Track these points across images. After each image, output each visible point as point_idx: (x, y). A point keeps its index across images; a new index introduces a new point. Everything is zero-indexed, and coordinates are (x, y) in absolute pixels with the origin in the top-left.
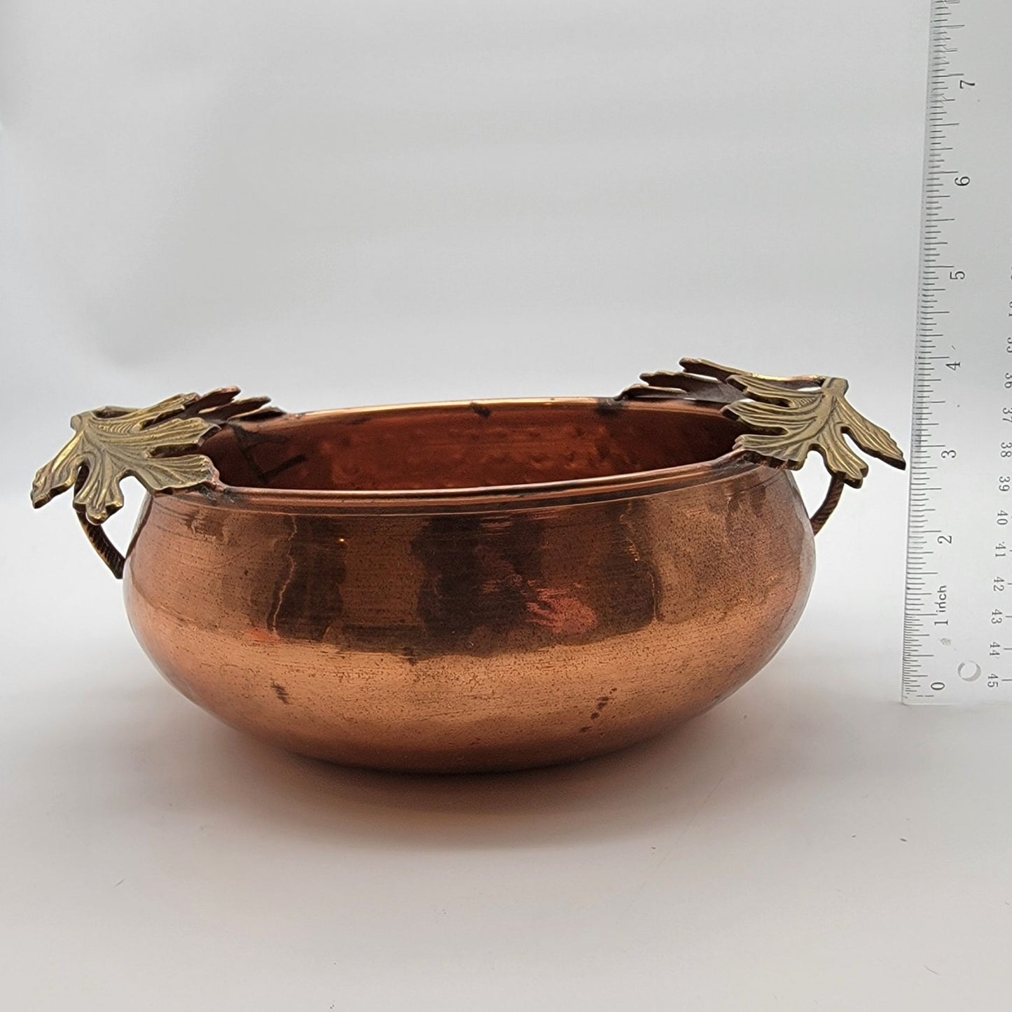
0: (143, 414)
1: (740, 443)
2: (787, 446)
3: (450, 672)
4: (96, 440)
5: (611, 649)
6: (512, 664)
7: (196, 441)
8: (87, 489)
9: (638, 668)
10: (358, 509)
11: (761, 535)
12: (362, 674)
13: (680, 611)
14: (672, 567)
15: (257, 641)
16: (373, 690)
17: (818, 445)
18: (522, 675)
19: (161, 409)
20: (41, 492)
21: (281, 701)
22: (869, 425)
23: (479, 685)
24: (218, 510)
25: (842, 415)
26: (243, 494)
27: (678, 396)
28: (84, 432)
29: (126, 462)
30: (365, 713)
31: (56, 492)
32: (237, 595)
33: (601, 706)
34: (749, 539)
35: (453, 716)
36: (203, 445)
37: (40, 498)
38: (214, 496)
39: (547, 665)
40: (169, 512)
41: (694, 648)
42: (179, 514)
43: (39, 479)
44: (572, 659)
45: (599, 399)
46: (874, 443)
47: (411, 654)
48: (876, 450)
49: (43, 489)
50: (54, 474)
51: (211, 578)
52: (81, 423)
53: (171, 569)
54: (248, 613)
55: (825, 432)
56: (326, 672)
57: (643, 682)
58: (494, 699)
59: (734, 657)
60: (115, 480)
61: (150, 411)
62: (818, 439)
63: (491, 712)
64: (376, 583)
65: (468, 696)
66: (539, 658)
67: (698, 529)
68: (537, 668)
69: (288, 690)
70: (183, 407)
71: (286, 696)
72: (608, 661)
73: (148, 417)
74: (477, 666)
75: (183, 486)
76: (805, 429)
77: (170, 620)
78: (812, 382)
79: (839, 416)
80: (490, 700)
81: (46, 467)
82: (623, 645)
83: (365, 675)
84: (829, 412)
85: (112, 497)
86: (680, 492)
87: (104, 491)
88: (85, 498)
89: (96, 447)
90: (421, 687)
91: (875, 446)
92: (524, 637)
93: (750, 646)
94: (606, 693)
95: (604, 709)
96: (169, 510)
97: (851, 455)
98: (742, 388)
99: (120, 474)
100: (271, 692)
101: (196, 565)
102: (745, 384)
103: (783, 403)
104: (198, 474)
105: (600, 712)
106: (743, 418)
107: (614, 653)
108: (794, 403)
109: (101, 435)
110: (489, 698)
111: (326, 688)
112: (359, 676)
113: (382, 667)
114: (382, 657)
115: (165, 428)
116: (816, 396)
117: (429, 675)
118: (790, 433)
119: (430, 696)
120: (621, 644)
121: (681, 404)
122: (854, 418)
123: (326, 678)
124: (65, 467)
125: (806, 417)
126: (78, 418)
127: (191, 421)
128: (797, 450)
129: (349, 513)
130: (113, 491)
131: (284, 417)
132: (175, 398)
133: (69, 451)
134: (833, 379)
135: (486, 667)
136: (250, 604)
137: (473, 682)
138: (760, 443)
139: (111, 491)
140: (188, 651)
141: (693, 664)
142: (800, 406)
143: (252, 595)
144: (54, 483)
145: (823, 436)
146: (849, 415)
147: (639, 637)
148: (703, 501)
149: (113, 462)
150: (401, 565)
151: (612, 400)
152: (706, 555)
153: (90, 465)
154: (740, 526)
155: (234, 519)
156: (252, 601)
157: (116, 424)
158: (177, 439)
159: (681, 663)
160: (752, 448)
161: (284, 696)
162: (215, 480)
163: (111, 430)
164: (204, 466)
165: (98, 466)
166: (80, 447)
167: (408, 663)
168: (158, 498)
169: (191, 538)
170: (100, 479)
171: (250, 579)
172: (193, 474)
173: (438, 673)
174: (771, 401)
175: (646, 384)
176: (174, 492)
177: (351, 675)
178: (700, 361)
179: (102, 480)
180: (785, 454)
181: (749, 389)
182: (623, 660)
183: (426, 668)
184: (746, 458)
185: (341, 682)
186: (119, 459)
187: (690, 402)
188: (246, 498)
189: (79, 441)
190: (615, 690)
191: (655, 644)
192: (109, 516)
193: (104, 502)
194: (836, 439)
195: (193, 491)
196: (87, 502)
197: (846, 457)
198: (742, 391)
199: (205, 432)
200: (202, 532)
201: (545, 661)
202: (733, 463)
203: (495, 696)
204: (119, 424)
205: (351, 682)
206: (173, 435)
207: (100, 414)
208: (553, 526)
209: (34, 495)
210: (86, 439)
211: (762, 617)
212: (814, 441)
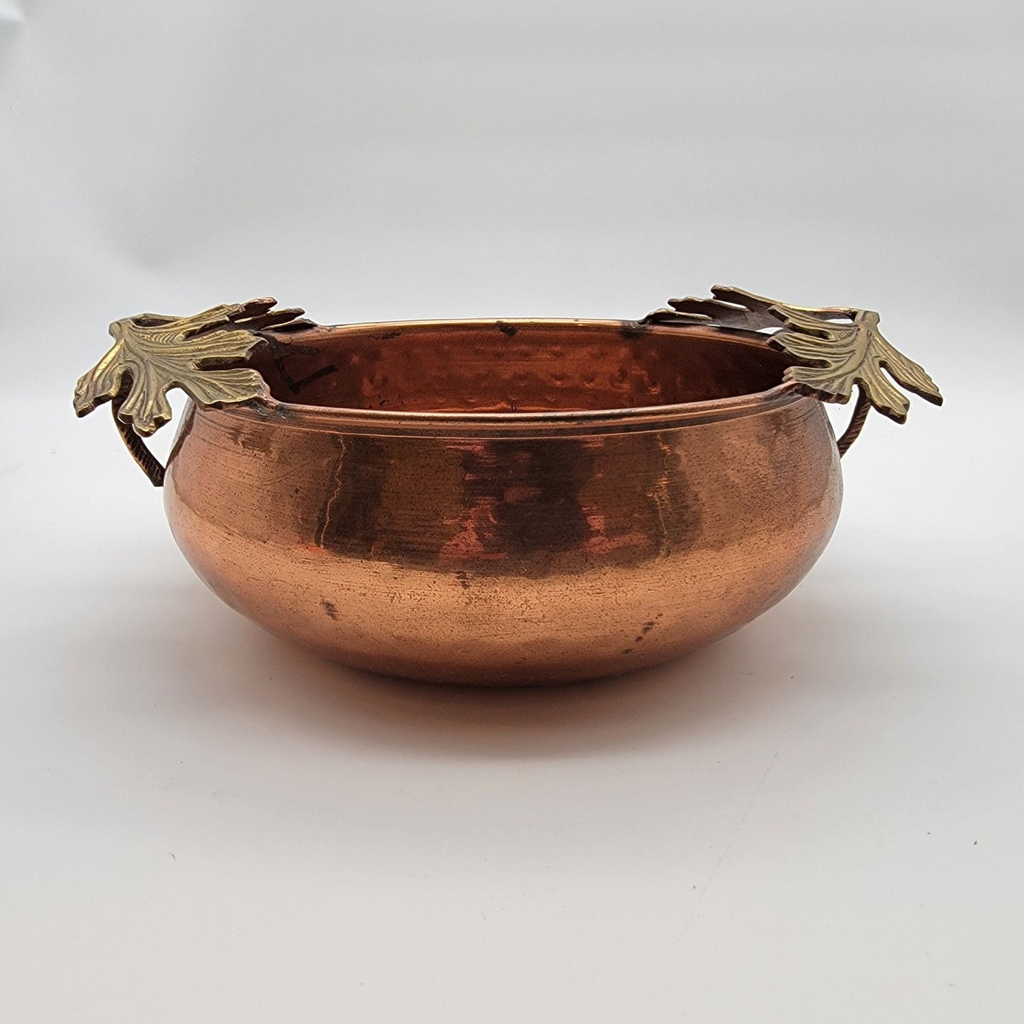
0: (185, 324)
1: (790, 375)
2: (833, 380)
3: (502, 596)
4: (137, 349)
5: (660, 577)
6: (564, 589)
7: (243, 354)
8: (133, 400)
9: (684, 595)
10: (414, 431)
11: (803, 467)
12: (414, 596)
13: (727, 541)
14: (721, 498)
15: (307, 559)
16: (424, 611)
17: (861, 379)
18: (573, 600)
19: (204, 319)
20: (84, 401)
21: (330, 617)
22: (903, 360)
23: (530, 609)
24: (267, 426)
25: (877, 349)
26: (296, 411)
27: (703, 322)
28: (125, 340)
29: (171, 373)
30: (414, 632)
31: (99, 401)
32: (288, 513)
33: (646, 630)
34: (792, 471)
35: (502, 638)
36: (251, 358)
37: (82, 407)
38: (265, 412)
39: (598, 591)
40: (215, 425)
41: (737, 577)
42: (226, 428)
43: (81, 387)
44: (622, 586)
45: (623, 321)
46: (910, 377)
47: (464, 577)
48: (914, 385)
49: (86, 397)
50: (97, 381)
51: (260, 495)
52: (121, 331)
53: (218, 483)
54: (298, 531)
55: (865, 366)
56: (377, 592)
57: (688, 608)
58: (544, 622)
59: (772, 584)
60: (161, 391)
61: (192, 321)
62: (860, 373)
63: (540, 634)
64: (430, 508)
65: (519, 619)
66: (590, 585)
67: (747, 460)
68: (588, 594)
69: (337, 607)
70: (227, 319)
71: (335, 613)
72: (656, 588)
73: (190, 327)
74: (529, 591)
75: (234, 401)
76: (847, 362)
77: (217, 533)
78: (843, 314)
79: (876, 351)
80: (540, 624)
81: (87, 374)
82: (673, 574)
83: (416, 596)
84: (866, 346)
85: (160, 410)
86: (731, 422)
87: (150, 403)
88: (131, 409)
89: (139, 357)
90: (473, 609)
91: (911, 381)
92: (577, 563)
93: (787, 574)
94: (652, 618)
95: (649, 632)
96: (215, 423)
97: (892, 390)
98: (783, 318)
99: (166, 386)
100: (320, 608)
101: (244, 480)
102: (786, 315)
103: (822, 335)
104: (249, 388)
105: (644, 636)
106: (789, 349)
107: (664, 581)
108: (833, 336)
109: (143, 344)
110: (540, 622)
111: (377, 608)
112: (411, 598)
113: (434, 589)
114: (435, 580)
115: (210, 340)
116: (853, 328)
117: (481, 598)
118: (834, 366)
119: (481, 618)
120: (671, 572)
121: (704, 330)
122: (889, 352)
123: (377, 598)
124: (107, 374)
125: (847, 349)
126: (117, 326)
127: (238, 334)
128: (843, 383)
129: (405, 435)
130: (160, 402)
131: (316, 329)
132: (218, 309)
133: (110, 360)
134: (866, 312)
135: (538, 592)
136: (301, 522)
137: (524, 606)
138: (809, 376)
139: (158, 403)
140: (235, 564)
141: (735, 591)
142: (839, 339)
143: (302, 514)
144: (98, 391)
145: (864, 369)
146: (884, 349)
147: (687, 566)
148: (752, 433)
149: (157, 373)
150: (456, 489)
151: (637, 323)
152: (753, 487)
153: (133, 373)
154: (784, 458)
155: (284, 435)
156: (302, 519)
157: (157, 333)
158: (223, 351)
159: (725, 591)
160: (803, 381)
161: (333, 612)
162: (265, 395)
163: (153, 339)
164: (254, 381)
165: (142, 377)
166: (122, 355)
167: (461, 587)
168: (207, 412)
169: (239, 453)
170: (145, 390)
171: (301, 498)
172: (243, 389)
173: (491, 596)
174: (812, 333)
175: (672, 309)
176: (224, 407)
177: (402, 595)
178: (732, 289)
179: (148, 390)
180: (833, 388)
181: (791, 320)
182: (670, 588)
183: (479, 592)
184: (797, 391)
185: (392, 602)
186: (164, 370)
187: (714, 329)
188: (299, 415)
189: (121, 349)
190: (660, 615)
191: (702, 572)
192: (157, 429)
193: (151, 414)
194: (876, 374)
195: (243, 406)
196: (133, 413)
197: (888, 392)
198: (783, 321)
199: (252, 345)
200: (250, 447)
201: (596, 587)
202: (783, 395)
203: (544, 620)
204: (161, 333)
205: (402, 602)
206: (218, 347)
207: (138, 321)
208: (607, 454)
209: (77, 403)
210: (127, 348)
211: (800, 546)
212: (855, 374)
